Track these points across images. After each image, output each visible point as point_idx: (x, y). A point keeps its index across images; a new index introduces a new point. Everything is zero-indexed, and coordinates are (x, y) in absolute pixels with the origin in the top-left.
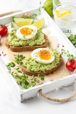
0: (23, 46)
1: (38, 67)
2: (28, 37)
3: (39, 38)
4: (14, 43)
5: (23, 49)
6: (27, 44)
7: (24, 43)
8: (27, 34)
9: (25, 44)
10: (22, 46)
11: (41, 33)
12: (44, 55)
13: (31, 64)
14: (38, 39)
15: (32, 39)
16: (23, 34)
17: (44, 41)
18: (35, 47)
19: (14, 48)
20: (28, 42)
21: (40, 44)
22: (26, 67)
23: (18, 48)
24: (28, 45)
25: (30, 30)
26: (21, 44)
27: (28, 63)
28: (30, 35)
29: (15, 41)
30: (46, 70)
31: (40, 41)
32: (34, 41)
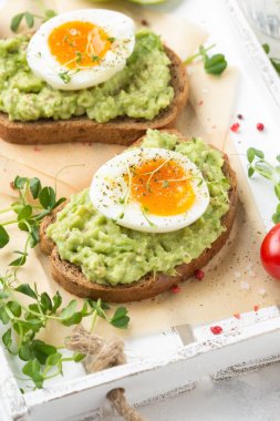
0: (60, 119)
2: (84, 77)
3: (140, 82)
4: (14, 103)
5: (56, 132)
6: (80, 112)
7: (65, 107)
8: (79, 61)
9: (68, 112)
10: (51, 119)
11: (156, 52)
13: (98, 245)
14: (137, 87)
15: (106, 87)
16: (62, 59)
17: (164, 101)
18: (121, 131)
19: (12, 126)
20: (85, 101)
21: (142, 114)
22: (77, 266)
23: (30, 127)
24: (85, 115)
25: (98, 37)
26: (48, 112)
27: (83, 245)
28: (96, 67)
29: (22, 91)
30: (180, 263)
31: (145, 99)
32: (115, 94)
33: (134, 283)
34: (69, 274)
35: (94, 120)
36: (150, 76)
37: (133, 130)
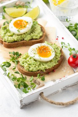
0: (18, 41)
1: (37, 66)
2: (23, 31)
3: (35, 31)
4: (8, 39)
5: (18, 44)
6: (23, 39)
7: (19, 38)
8: (21, 27)
9: (20, 39)
10: (16, 41)
11: (37, 25)
12: (43, 51)
13: (28, 63)
14: (34, 32)
15: (28, 33)
16: (17, 28)
17: (41, 34)
18: (32, 42)
19: (8, 44)
20: (23, 36)
21: (36, 38)
22: (23, 67)
23: (12, 43)
24: (24, 40)
25: (24, 22)
26: (16, 39)
27: (25, 62)
28: (25, 28)
29: (9, 36)
30: (46, 69)
31: (37, 34)
32: (30, 34)
33: (35, 72)
34: (21, 68)
35: (26, 40)
36: (37, 30)
37: (35, 41)
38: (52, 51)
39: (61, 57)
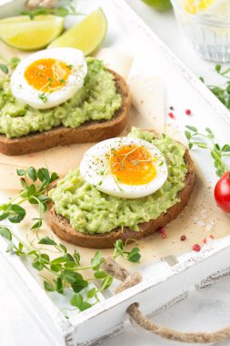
0: (44, 131)
1: (111, 216)
2: (56, 97)
3: (96, 94)
4: (10, 125)
5: (43, 140)
6: (58, 123)
7: (46, 121)
8: (50, 85)
9: (49, 124)
10: (38, 132)
11: (102, 72)
12: (128, 163)
13: (82, 204)
14: (95, 98)
15: (72, 102)
16: (37, 87)
17: (117, 104)
19: (10, 142)
20: (60, 114)
22: (66, 219)
23: (24, 140)
24: (61, 125)
25: (59, 68)
26: (35, 126)
27: (72, 204)
28: (64, 88)
29: (13, 116)
30: (141, 221)
31: (103, 105)
32: (80, 106)
33: (107, 233)
34: (61, 224)
35: (69, 127)
36: (102, 89)
37: (98, 129)
38: (160, 162)
39: (186, 177)
